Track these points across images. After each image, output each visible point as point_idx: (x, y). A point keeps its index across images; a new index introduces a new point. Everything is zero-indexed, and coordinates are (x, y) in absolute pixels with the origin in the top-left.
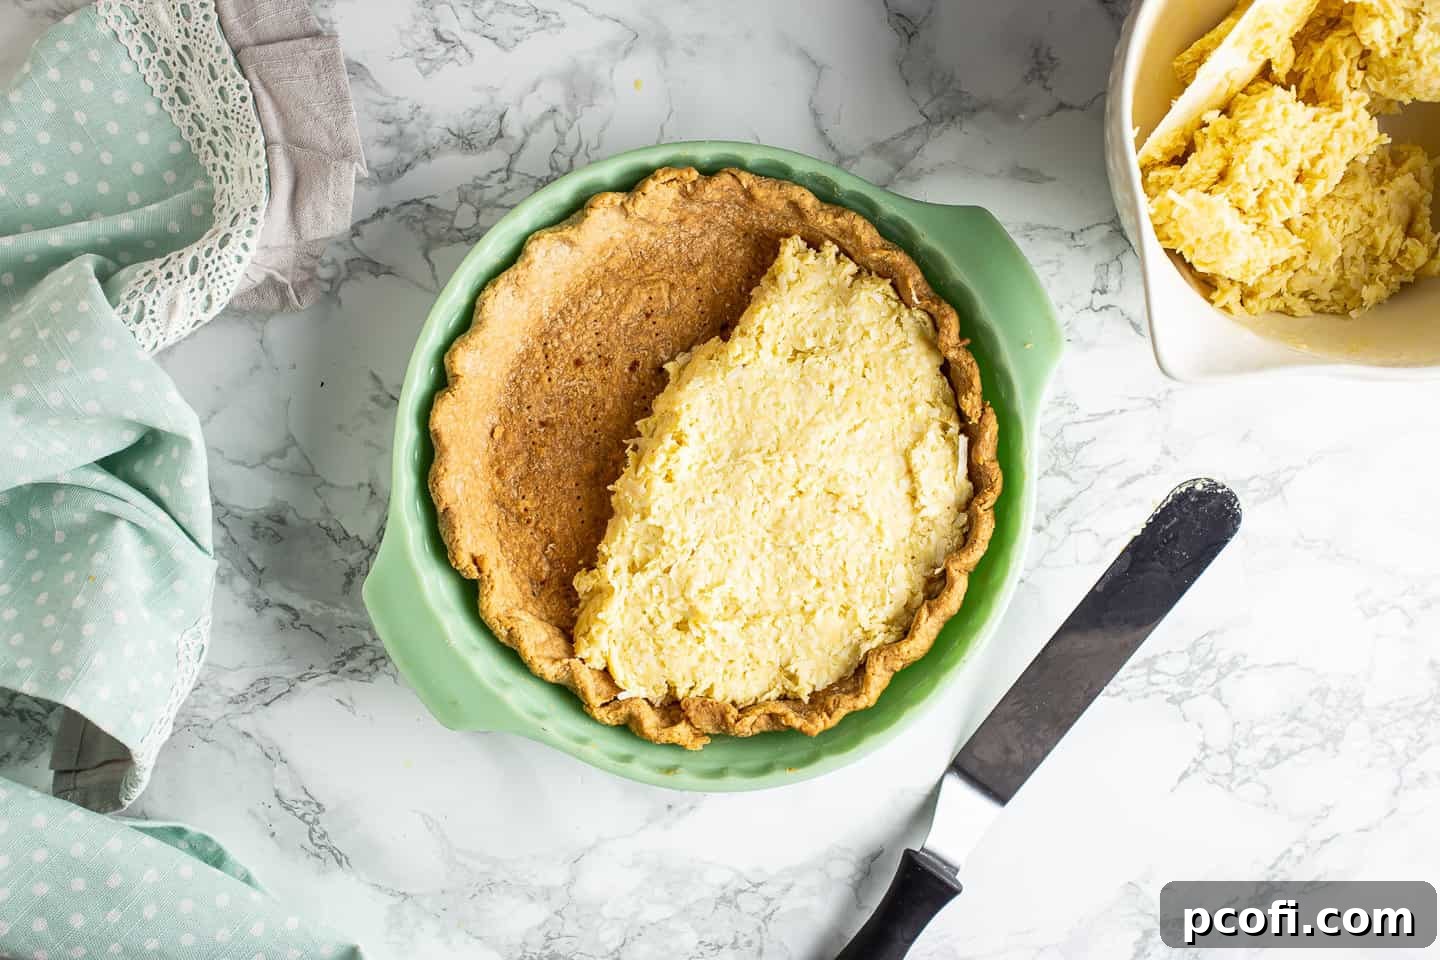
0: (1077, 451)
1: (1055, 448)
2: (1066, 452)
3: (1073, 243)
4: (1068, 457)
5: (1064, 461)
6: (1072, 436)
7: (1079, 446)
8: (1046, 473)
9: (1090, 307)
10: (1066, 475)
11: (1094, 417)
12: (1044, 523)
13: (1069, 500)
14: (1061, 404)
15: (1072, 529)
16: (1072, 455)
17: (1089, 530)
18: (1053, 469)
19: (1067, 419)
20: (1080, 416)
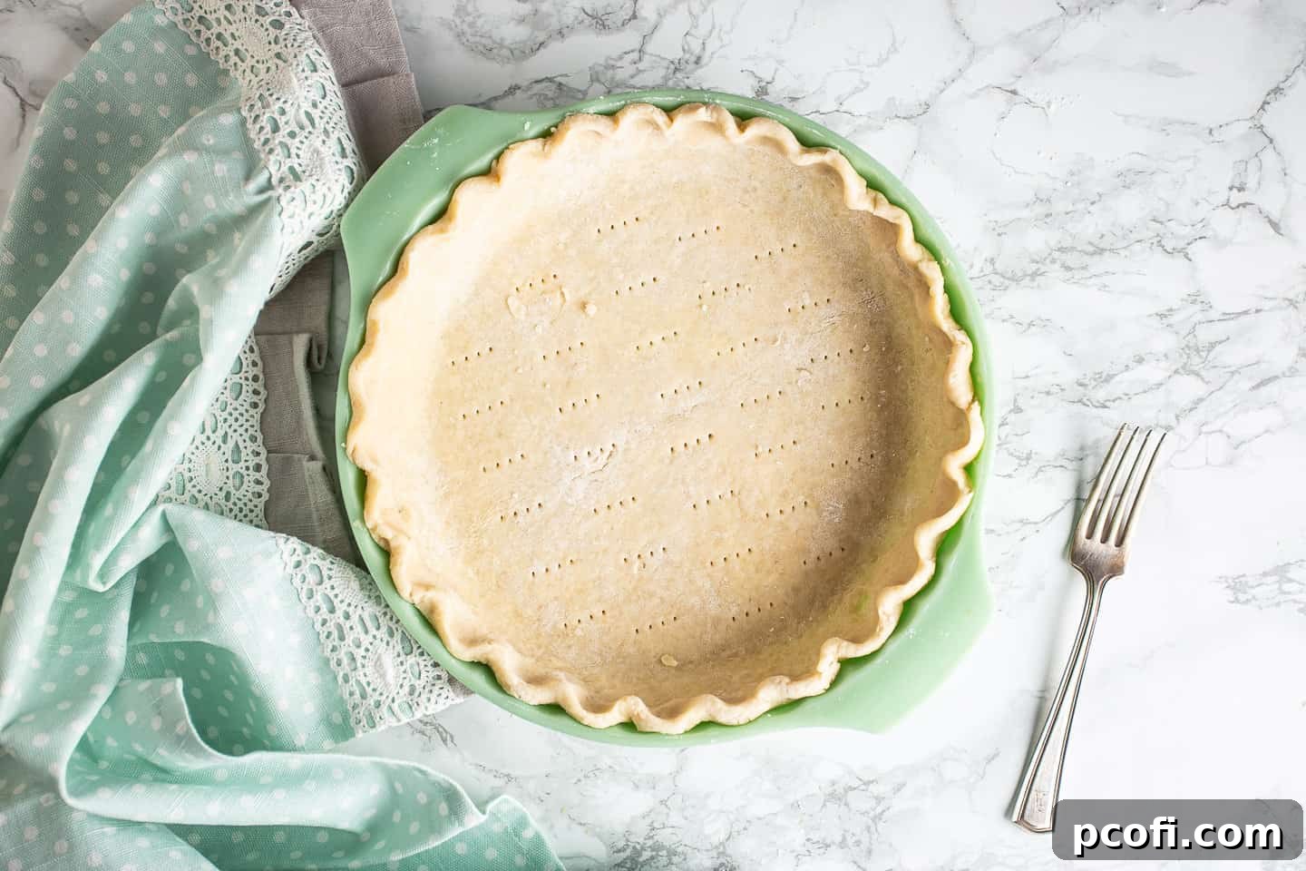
0: (1209, 351)
1: (1187, 346)
2: (1198, 351)
3: (1212, 139)
4: (1201, 357)
5: (1196, 360)
6: (1205, 335)
7: (1212, 346)
8: (1176, 372)
9: (1227, 204)
10: (1198, 375)
11: (1227, 317)
12: (1174, 423)
13: (1201, 400)
14: (1194, 302)
15: (1205, 429)
16: (1204, 354)
17: (1221, 431)
18: (1183, 368)
19: (1200, 317)
20: (1214, 315)
